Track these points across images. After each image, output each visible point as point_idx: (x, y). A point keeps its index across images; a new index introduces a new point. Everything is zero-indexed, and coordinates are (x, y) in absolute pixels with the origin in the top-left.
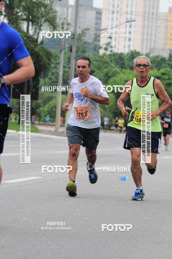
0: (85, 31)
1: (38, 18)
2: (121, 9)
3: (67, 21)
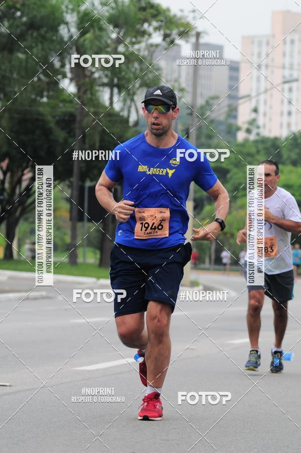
0: (211, 102)
1: (129, 81)
2: (273, 60)
3: (179, 84)
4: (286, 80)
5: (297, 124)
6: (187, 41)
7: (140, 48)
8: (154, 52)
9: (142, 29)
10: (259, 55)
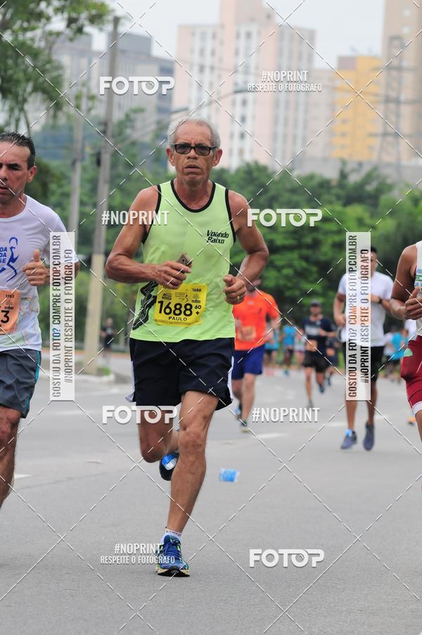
0: (133, 116)
1: (18, 82)
2: (221, 60)
3: (89, 89)
4: (238, 88)
5: (252, 151)
6: (101, 30)
7: (35, 36)
8: (53, 43)
9: (38, 10)
10: (202, 52)
